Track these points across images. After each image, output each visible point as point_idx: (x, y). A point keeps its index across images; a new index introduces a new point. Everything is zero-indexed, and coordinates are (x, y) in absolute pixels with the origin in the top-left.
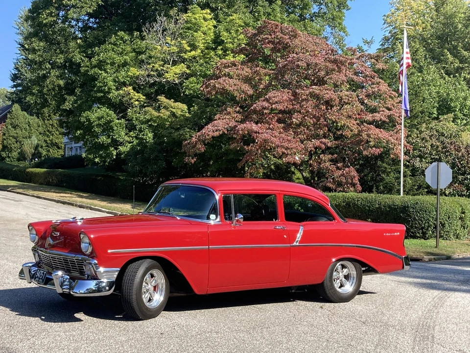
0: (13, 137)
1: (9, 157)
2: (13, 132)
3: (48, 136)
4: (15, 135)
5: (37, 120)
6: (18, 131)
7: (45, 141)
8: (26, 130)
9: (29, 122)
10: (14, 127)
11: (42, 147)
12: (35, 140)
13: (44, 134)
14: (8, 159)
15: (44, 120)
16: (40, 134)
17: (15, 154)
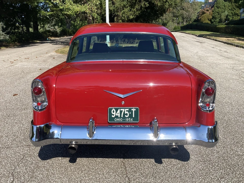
0: (217, 12)
1: (215, 21)
2: (217, 10)
3: (233, 11)
4: (218, 11)
5: (228, 3)
6: (220, 9)
7: (232, 13)
8: (223, 8)
9: (225, 5)
10: (218, 8)
11: (230, 16)
12: (226, 13)
13: (232, 10)
14: (214, 23)
15: (232, 3)
16: (230, 10)
17: (218, 20)
